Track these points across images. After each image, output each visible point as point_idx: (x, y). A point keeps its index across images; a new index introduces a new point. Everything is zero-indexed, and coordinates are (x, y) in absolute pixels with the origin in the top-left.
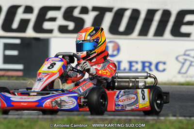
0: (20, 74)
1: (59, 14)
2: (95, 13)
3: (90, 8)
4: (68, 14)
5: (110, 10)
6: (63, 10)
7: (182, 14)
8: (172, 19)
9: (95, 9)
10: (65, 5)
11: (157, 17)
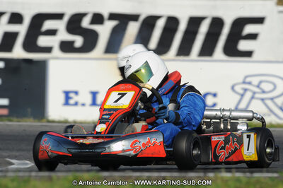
0: (5, 112)
1: (61, 25)
2: (113, 23)
3: (106, 15)
4: (74, 24)
6: (66, 19)
7: (240, 23)
8: (226, 31)
11: (204, 28)
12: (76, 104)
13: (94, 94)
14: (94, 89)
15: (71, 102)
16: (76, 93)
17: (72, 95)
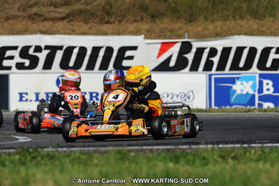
1: (16, 53)
3: (43, 47)
4: (24, 52)
5: (60, 48)
7: (123, 50)
8: (115, 54)
9: (47, 48)
10: (21, 45)
12: (27, 100)
13: (37, 95)
14: (37, 91)
15: (24, 99)
16: (27, 94)
17: (24, 95)
